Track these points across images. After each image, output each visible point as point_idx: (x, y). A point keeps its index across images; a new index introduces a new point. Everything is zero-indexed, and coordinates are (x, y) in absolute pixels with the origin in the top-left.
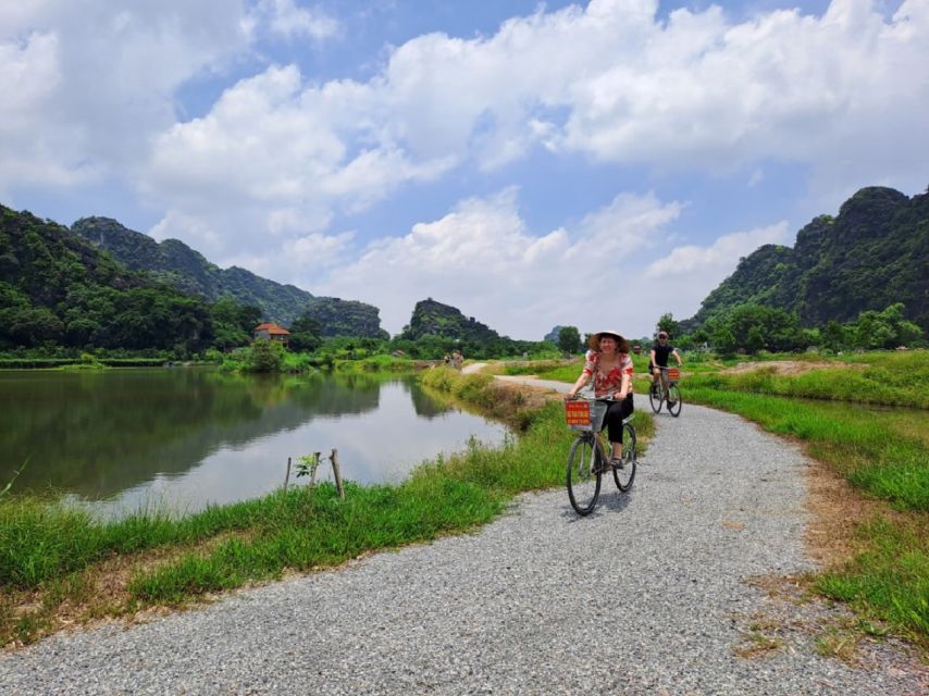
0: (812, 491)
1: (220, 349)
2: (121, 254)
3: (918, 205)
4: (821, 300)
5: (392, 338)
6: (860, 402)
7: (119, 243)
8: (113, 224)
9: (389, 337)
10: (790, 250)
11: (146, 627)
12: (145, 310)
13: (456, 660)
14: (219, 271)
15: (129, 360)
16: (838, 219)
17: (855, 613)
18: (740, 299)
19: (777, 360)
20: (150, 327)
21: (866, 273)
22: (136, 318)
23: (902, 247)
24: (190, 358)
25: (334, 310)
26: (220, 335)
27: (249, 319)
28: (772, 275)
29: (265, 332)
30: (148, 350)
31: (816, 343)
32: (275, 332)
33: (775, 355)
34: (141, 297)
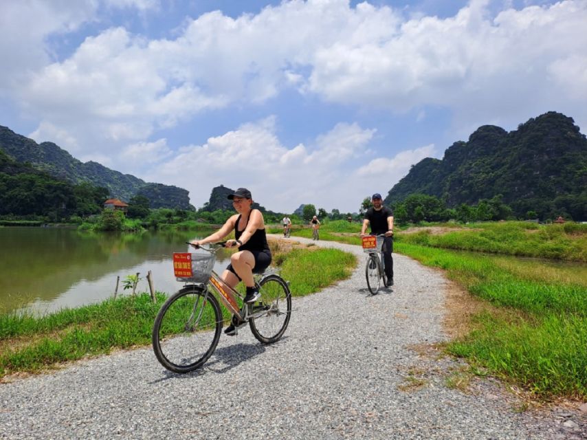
0: (448, 297)
1: (80, 215)
2: (10, 150)
3: (513, 136)
4: (458, 191)
5: (197, 210)
6: (478, 251)
7: (11, 143)
8: (6, 130)
9: (195, 209)
10: (441, 161)
11: (10, 385)
12: (29, 188)
13: (223, 399)
14: (80, 163)
15: (17, 222)
16: (468, 143)
17: (469, 363)
18: (411, 190)
19: (431, 226)
20: (31, 200)
21: (483, 176)
22: (22, 193)
23: (503, 161)
24: (59, 221)
25: (159, 191)
26: (80, 207)
27: (100, 197)
28: (429, 176)
29: (111, 205)
30: (30, 216)
31: (454, 217)
32: (118, 205)
33: (431, 223)
34: (25, 180)
